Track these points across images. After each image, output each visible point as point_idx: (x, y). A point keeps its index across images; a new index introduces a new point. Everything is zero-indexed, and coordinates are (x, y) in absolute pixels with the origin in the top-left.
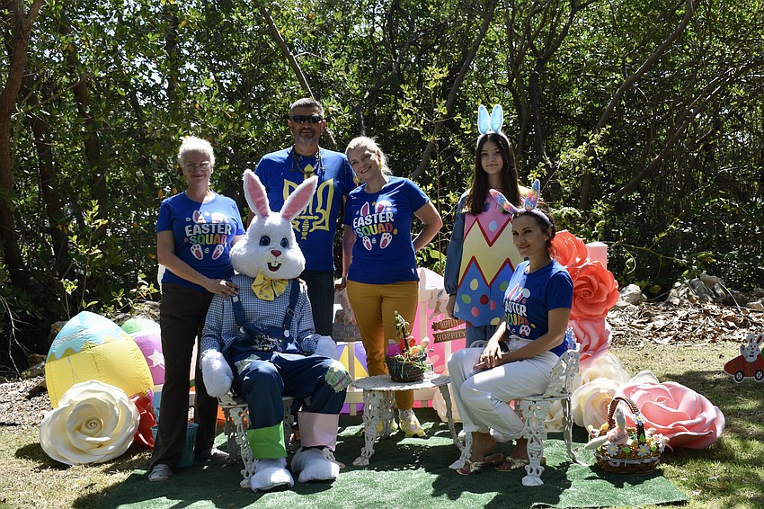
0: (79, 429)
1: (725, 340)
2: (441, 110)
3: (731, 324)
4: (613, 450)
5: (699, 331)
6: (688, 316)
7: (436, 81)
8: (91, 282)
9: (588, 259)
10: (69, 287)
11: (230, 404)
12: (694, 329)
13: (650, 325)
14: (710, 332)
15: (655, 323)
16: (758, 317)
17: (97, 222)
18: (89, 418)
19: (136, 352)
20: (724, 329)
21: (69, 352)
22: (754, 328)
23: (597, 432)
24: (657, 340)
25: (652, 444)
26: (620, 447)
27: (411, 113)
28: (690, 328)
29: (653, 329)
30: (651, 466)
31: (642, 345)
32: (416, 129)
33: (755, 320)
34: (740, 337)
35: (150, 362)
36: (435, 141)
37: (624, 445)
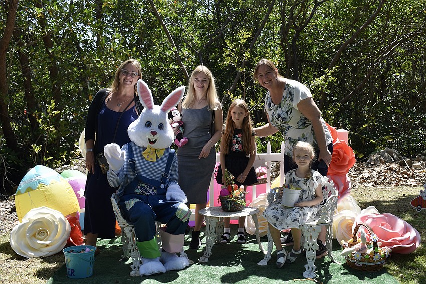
0: (34, 236)
1: (403, 185)
2: (247, 55)
3: (406, 176)
4: (359, 257)
5: (388, 180)
6: (381, 171)
7: (244, 39)
8: (50, 146)
9: (338, 139)
10: (36, 149)
11: (124, 225)
12: (385, 178)
13: (361, 176)
14: (394, 180)
15: (364, 174)
16: (420, 172)
17: (53, 112)
18: (39, 229)
19: (69, 189)
20: (402, 179)
21: (29, 189)
22: (418, 178)
23: (347, 244)
24: (365, 184)
25: (382, 253)
26: (363, 255)
27: (230, 56)
28: (383, 178)
29: (363, 178)
30: (380, 266)
31: (357, 187)
32: (233, 64)
33: (418, 174)
34: (411, 183)
35: (78, 195)
36: (243, 71)
37: (365, 254)
